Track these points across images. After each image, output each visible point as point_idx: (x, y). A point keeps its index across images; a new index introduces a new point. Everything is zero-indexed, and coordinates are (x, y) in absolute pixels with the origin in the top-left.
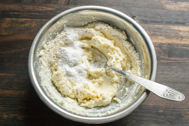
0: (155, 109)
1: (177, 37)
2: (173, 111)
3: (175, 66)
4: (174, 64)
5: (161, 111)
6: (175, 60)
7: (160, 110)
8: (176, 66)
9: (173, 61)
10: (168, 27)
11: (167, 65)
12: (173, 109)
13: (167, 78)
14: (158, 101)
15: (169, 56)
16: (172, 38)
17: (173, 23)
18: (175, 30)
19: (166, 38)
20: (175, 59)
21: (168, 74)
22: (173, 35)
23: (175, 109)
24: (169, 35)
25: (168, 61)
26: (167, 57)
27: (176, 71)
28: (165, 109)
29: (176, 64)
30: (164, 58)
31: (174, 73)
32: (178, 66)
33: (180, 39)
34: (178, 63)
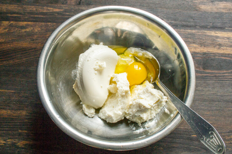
0: (188, 133)
1: (214, 45)
3: (211, 80)
4: (210, 78)
5: (194, 136)
6: (212, 73)
7: (192, 134)
8: (213, 80)
9: (208, 74)
10: (203, 32)
11: (202, 79)
15: (204, 68)
16: (207, 45)
18: (211, 36)
20: (211, 72)
22: (209, 42)
24: (204, 43)
25: (203, 75)
26: (202, 70)
27: (213, 87)
29: (212, 78)
30: (198, 70)
31: (210, 89)
32: (216, 80)
33: (218, 47)
34: (215, 76)
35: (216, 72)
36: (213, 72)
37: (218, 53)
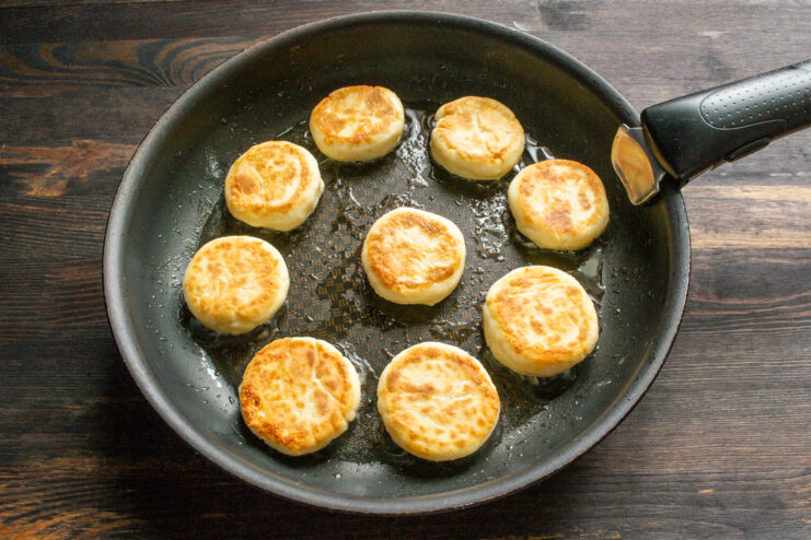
0: (687, 485)
1: (744, 225)
2: (749, 488)
3: (743, 327)
4: (739, 322)
5: (706, 491)
6: (743, 308)
7: (703, 488)
8: (747, 327)
9: (734, 310)
10: (709, 190)
11: (716, 325)
12: (749, 483)
13: (719, 372)
14: (693, 458)
15: (720, 295)
16: (724, 227)
17: (723, 177)
18: (732, 199)
19: (706, 231)
20: (740, 302)
21: (720, 359)
22: (727, 217)
23: (755, 479)
24: (713, 221)
25: (718, 313)
26: (714, 300)
27: (748, 347)
28: (721, 484)
29: (745, 322)
30: (703, 300)
31: (742, 352)
32: (755, 327)
33: (753, 229)
34: (753, 315)
35: (755, 302)
36: (746, 302)
37: (756, 249)
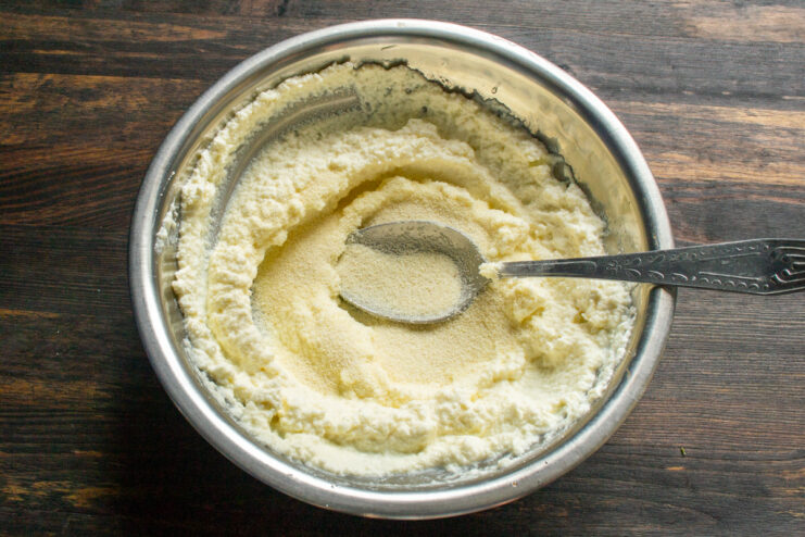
0: (653, 459)
1: (746, 156)
2: (728, 468)
5: (675, 468)
7: (671, 465)
10: (707, 110)
12: (729, 462)
14: (663, 428)
15: (710, 236)
16: (722, 157)
18: (734, 123)
22: (725, 144)
23: (734, 459)
24: (708, 147)
26: (702, 241)
28: (695, 461)
30: (690, 242)
31: (732, 307)
33: (757, 161)
37: (758, 185)
